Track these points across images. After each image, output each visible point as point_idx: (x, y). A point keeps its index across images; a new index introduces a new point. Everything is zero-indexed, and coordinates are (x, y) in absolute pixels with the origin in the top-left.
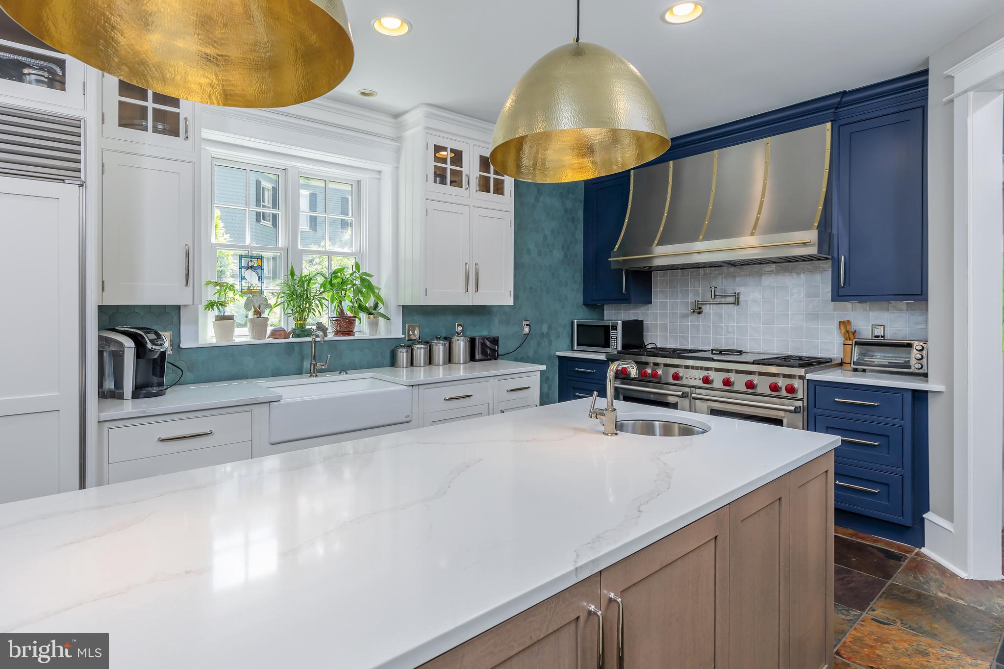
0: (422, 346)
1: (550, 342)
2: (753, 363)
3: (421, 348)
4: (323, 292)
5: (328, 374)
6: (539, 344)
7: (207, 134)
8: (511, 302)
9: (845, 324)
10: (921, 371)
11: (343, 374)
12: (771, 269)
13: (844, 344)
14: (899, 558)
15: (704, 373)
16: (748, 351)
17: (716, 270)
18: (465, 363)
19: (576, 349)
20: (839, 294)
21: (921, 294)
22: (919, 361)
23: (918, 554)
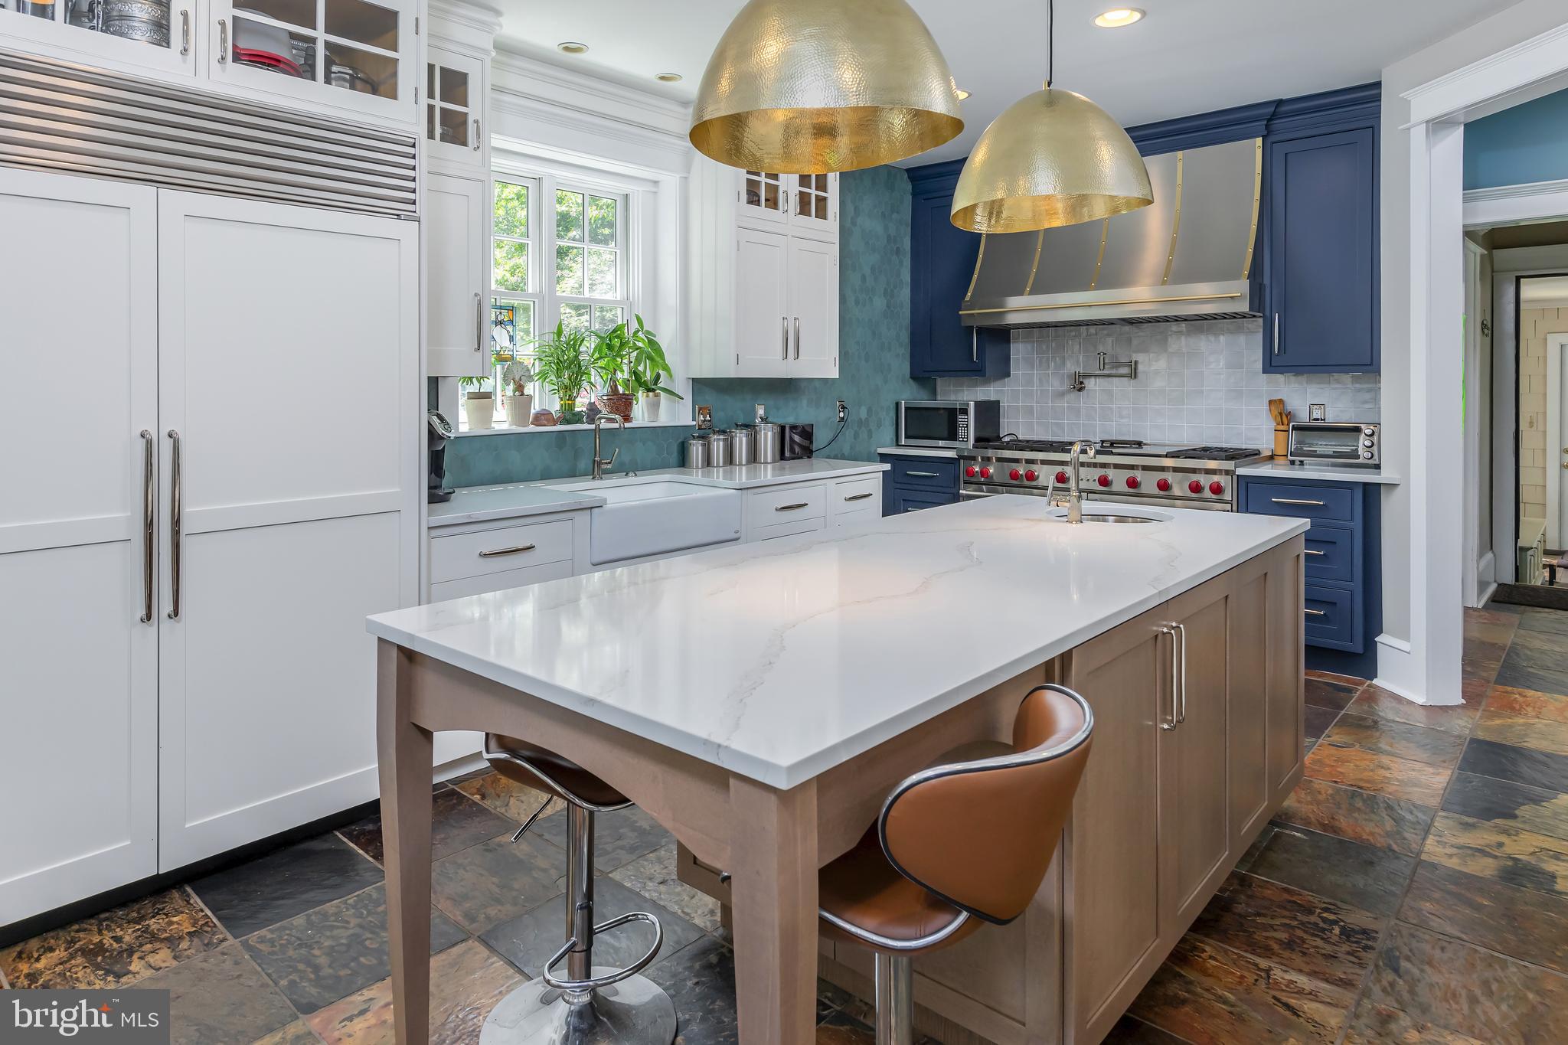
0: (722, 437)
1: (870, 434)
2: (1166, 456)
3: (719, 439)
4: (598, 359)
5: (615, 476)
6: (856, 436)
7: (497, 141)
8: (834, 373)
9: (1278, 406)
10: (1371, 462)
11: (632, 476)
12: (1180, 329)
13: (1275, 430)
14: (1349, 691)
15: (1101, 472)
16: (1149, 442)
17: (1103, 329)
18: (773, 461)
19: (903, 443)
20: (1272, 365)
21: (1371, 365)
22: (1368, 449)
23: (1369, 686)
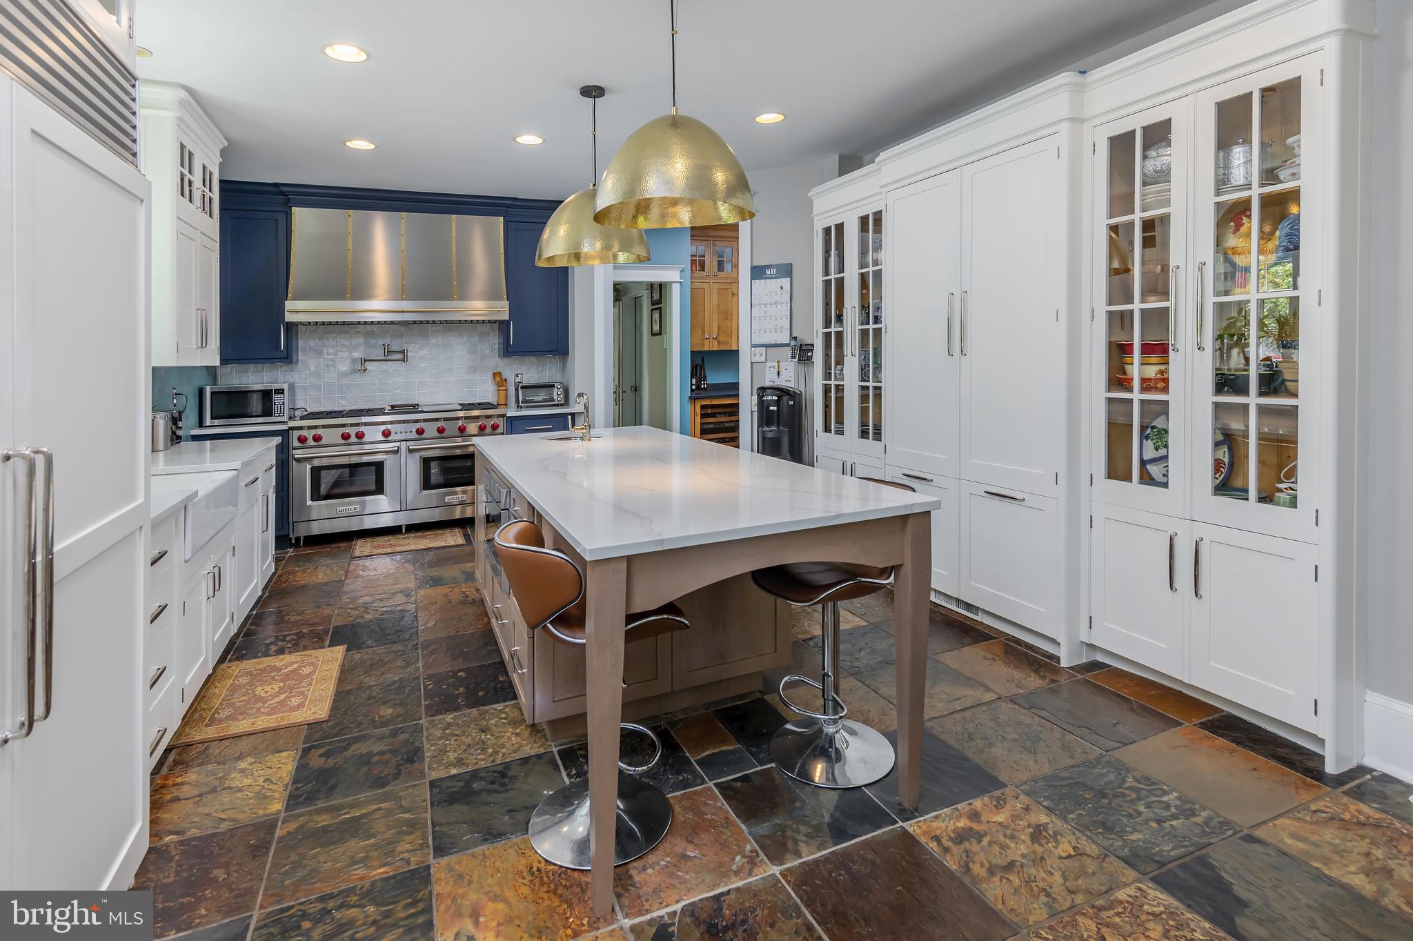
9: (497, 376)
10: (564, 402)
13: (498, 390)
18: (166, 448)
19: (208, 425)
20: (508, 351)
21: (561, 350)
22: (559, 396)
